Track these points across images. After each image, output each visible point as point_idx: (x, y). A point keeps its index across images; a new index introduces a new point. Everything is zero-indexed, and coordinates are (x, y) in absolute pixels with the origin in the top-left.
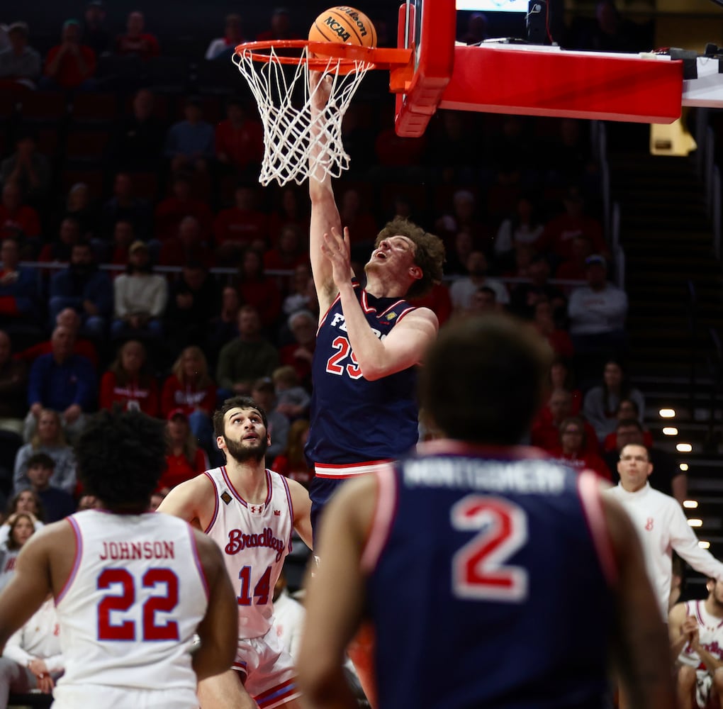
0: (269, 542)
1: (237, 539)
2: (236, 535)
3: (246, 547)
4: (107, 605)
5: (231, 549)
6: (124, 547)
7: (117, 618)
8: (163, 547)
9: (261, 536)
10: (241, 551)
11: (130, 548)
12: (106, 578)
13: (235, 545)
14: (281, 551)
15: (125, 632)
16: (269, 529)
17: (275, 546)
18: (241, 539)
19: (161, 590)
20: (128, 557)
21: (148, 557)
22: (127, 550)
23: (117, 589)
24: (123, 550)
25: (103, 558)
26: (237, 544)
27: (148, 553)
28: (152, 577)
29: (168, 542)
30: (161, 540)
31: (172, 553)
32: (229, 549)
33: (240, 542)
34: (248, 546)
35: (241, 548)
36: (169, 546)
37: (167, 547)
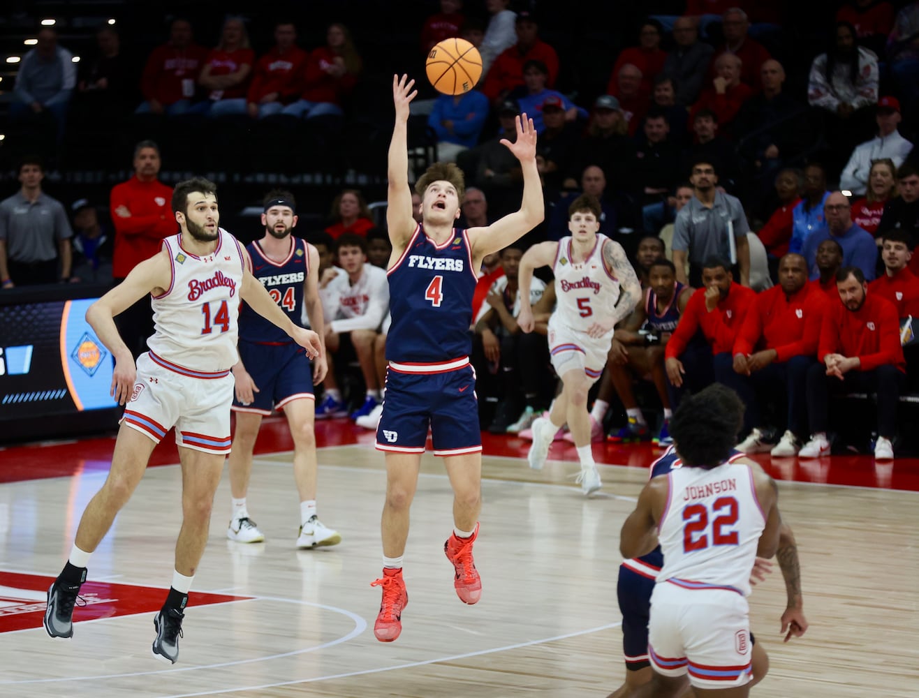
0: (222, 282)
1: (196, 287)
2: (194, 284)
3: (204, 291)
4: (689, 529)
5: (193, 296)
6: (701, 489)
7: (696, 536)
8: (728, 483)
9: (214, 279)
10: (201, 296)
11: (705, 489)
12: (688, 512)
13: (196, 293)
14: (233, 287)
15: (702, 544)
16: (220, 272)
17: (228, 284)
18: (199, 286)
19: (726, 511)
20: (703, 496)
21: (718, 492)
22: (702, 491)
23: (695, 518)
24: (700, 492)
25: (686, 499)
26: (197, 291)
27: (718, 490)
28: (718, 505)
29: (731, 479)
30: (726, 479)
31: (734, 486)
32: (191, 297)
33: (198, 289)
34: (206, 290)
35: (200, 293)
36: (732, 482)
37: (730, 483)
